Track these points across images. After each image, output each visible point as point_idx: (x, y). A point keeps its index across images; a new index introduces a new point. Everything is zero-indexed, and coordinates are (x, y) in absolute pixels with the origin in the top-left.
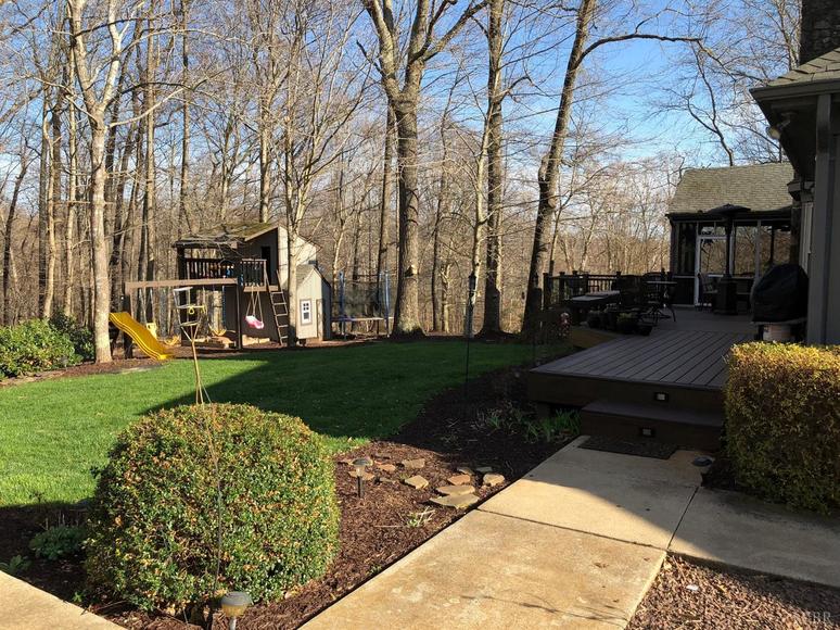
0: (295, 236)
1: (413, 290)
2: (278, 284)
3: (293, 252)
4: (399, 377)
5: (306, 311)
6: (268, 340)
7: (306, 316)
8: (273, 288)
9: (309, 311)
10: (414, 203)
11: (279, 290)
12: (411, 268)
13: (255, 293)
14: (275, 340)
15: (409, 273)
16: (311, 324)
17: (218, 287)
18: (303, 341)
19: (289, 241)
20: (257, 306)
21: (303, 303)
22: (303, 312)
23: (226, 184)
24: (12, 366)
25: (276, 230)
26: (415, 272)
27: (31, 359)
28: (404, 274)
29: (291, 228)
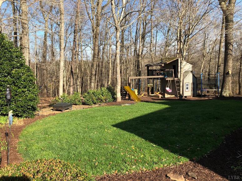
0: (183, 61)
1: (229, 80)
2: (178, 77)
3: (182, 67)
4: (217, 118)
5: (187, 87)
6: (174, 96)
7: (187, 88)
8: (176, 79)
9: (188, 87)
10: (231, 47)
11: (178, 79)
12: (228, 72)
13: (170, 80)
14: (176, 96)
15: (228, 73)
16: (189, 91)
17: (158, 79)
18: (186, 97)
19: (181, 63)
20: (170, 85)
21: (186, 84)
22: (186, 87)
23: (167, 47)
24: (95, 101)
25: (178, 60)
26: (230, 73)
27: (100, 99)
28: (226, 74)
29: (181, 58)
